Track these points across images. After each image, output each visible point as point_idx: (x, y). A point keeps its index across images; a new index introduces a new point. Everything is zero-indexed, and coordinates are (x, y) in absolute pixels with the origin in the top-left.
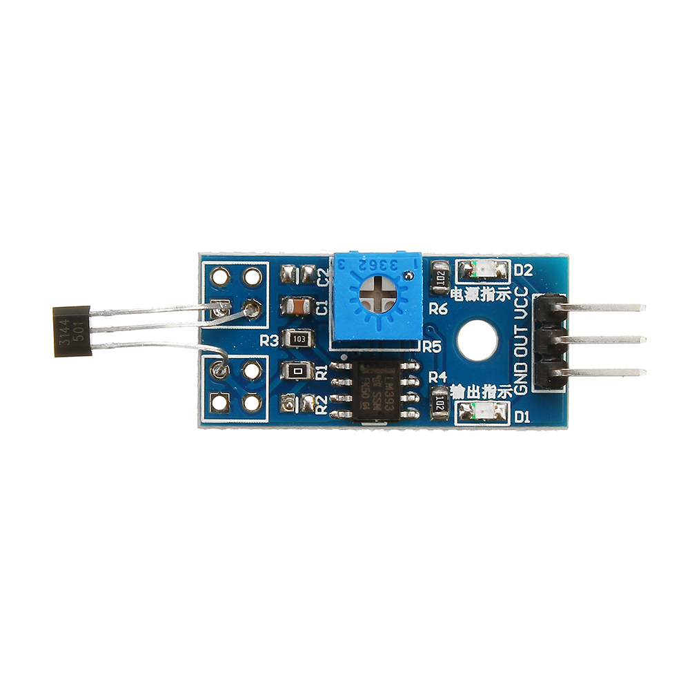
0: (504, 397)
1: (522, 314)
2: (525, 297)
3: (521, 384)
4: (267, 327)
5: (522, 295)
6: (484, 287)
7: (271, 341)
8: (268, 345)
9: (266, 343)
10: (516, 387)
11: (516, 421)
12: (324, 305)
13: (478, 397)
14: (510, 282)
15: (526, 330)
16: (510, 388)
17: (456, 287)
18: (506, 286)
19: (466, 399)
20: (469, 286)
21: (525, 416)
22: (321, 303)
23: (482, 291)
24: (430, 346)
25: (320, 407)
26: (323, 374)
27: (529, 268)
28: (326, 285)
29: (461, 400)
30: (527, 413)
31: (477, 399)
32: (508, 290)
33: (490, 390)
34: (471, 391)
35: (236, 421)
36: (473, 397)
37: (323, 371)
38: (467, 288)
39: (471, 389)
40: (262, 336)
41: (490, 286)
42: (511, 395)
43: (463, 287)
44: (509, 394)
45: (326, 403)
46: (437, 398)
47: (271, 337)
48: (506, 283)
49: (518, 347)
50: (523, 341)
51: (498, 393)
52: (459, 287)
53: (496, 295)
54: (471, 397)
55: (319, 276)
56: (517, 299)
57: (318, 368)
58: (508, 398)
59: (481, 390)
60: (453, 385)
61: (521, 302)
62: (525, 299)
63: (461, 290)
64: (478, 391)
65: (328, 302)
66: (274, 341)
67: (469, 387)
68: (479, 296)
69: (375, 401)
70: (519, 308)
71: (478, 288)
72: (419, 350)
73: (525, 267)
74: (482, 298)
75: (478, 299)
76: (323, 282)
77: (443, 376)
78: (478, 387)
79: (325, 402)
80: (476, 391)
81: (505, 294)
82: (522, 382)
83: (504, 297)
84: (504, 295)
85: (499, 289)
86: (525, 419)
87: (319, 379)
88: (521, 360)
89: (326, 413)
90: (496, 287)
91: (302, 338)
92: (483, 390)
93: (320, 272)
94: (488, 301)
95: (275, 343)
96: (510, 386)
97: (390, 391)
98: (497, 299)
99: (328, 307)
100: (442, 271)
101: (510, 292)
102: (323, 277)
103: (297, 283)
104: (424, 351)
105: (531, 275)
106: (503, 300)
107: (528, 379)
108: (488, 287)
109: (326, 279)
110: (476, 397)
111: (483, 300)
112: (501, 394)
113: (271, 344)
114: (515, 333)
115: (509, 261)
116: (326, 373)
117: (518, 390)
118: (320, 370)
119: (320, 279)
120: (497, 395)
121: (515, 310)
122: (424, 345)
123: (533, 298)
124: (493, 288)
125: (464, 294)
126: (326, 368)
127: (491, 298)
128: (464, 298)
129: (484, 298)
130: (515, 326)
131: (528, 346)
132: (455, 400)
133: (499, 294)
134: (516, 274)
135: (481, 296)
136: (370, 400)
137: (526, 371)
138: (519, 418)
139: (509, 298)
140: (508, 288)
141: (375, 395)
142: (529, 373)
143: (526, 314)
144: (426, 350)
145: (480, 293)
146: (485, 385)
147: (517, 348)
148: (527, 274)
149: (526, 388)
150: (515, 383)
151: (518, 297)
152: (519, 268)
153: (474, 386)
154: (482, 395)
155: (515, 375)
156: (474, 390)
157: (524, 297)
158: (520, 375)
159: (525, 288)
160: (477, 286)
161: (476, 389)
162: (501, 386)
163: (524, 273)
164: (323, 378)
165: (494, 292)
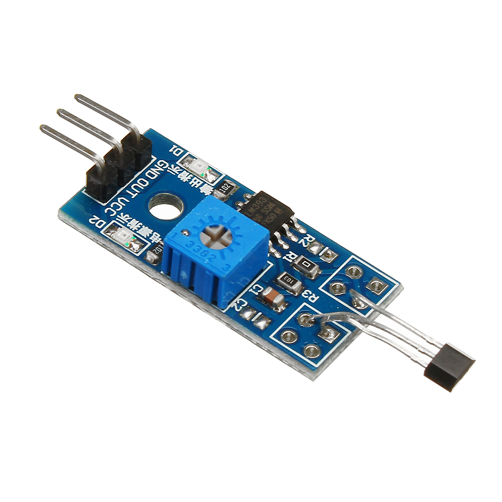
0: (178, 167)
1: (122, 200)
2: (111, 207)
3: (160, 167)
4: (305, 304)
5: (112, 210)
6: (133, 230)
7: (309, 295)
9: (314, 296)
10: (164, 167)
11: (182, 151)
12: (253, 290)
13: (195, 178)
14: (113, 221)
15: (127, 191)
16: (169, 170)
17: (153, 242)
18: (117, 221)
19: (205, 183)
20: (143, 237)
21: (174, 150)
22: (254, 292)
23: (137, 229)
25: (308, 240)
26: (290, 256)
27: (92, 221)
28: (241, 299)
29: (208, 185)
30: (171, 151)
31: (197, 178)
32: (118, 218)
33: (184, 177)
35: (374, 270)
36: (198, 180)
37: (288, 257)
38: (145, 237)
39: (196, 185)
40: (313, 302)
42: (173, 166)
43: (147, 238)
44: (173, 167)
47: (307, 297)
48: (116, 222)
49: (142, 186)
51: (180, 172)
52: (150, 241)
53: (129, 221)
54: (200, 181)
55: (241, 307)
56: (117, 210)
57: (291, 261)
58: (176, 165)
59: (190, 180)
60: (206, 195)
61: (116, 207)
62: (112, 206)
63: (150, 238)
64: (193, 181)
65: (249, 290)
66: (307, 294)
67: (196, 187)
69: (269, 209)
70: (121, 205)
71: (137, 232)
73: (94, 223)
74: (140, 225)
75: (144, 226)
76: (241, 303)
78: (190, 183)
79: (302, 240)
81: (122, 218)
82: (158, 167)
83: (125, 216)
84: (124, 218)
85: (124, 223)
86: (176, 148)
87: (295, 255)
88: (147, 179)
89: (308, 235)
90: (125, 225)
91: (287, 279)
92: (188, 179)
93: (238, 309)
94: (138, 222)
95: (308, 292)
97: (254, 208)
98: (131, 218)
99: (252, 288)
100: (154, 252)
101: (118, 216)
102: (239, 305)
103: (260, 313)
105: (95, 216)
106: (127, 215)
107: (152, 166)
109: (238, 302)
112: (178, 170)
113: (311, 293)
114: (136, 194)
115: (102, 232)
116: (287, 255)
117: (165, 165)
118: (290, 259)
119: (243, 305)
120: (181, 172)
121: (124, 205)
123: (106, 204)
124: (128, 225)
125: (151, 235)
126: (285, 257)
127: (135, 221)
128: (153, 233)
130: (133, 197)
131: (135, 182)
132: (213, 187)
133: (127, 220)
134: (105, 223)
135: (140, 227)
136: (272, 211)
137: (149, 171)
138: (179, 151)
139: (122, 214)
140: (117, 219)
141: (266, 212)
142: (148, 169)
143: (119, 199)
145: (139, 229)
146: (184, 181)
147: (144, 186)
148: (97, 218)
149: (158, 163)
150: (163, 170)
152: (99, 225)
153: (192, 186)
154: (192, 178)
155: (159, 174)
156: (195, 183)
158: (156, 172)
159: (106, 212)
160: (138, 234)
161: (193, 183)
162: (174, 174)
163: (98, 220)
164: (292, 254)
165: (129, 223)
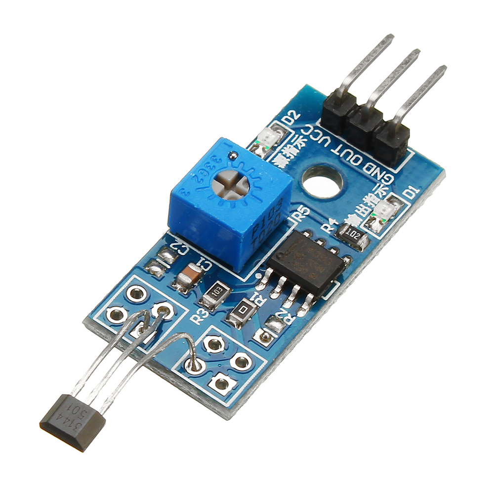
0: (385, 194)
1: (326, 140)
3: (383, 176)
4: (187, 310)
5: (310, 131)
6: (282, 150)
7: (201, 315)
8: (202, 320)
9: (199, 319)
10: (383, 180)
11: (411, 198)
12: (204, 261)
13: (370, 210)
14: (293, 132)
15: (341, 145)
16: (380, 186)
18: (294, 136)
20: (273, 159)
21: (411, 190)
22: (200, 262)
23: (284, 154)
24: (300, 215)
25: (286, 318)
26: (260, 299)
27: (292, 113)
28: (188, 249)
29: (362, 223)
30: (410, 187)
31: (370, 212)
32: (298, 137)
33: (370, 199)
34: (361, 211)
36: (367, 213)
37: (257, 297)
38: (273, 161)
39: (359, 210)
40: (191, 319)
41: (285, 146)
42: (387, 188)
44: (384, 189)
45: (287, 312)
46: (347, 233)
47: (198, 313)
48: (292, 135)
49: (351, 159)
50: (349, 153)
51: (377, 195)
53: (296, 147)
54: (366, 215)
55: (176, 249)
56: (311, 136)
57: (252, 299)
58: (388, 192)
59: (366, 205)
60: (345, 220)
61: (315, 135)
62: (316, 131)
65: (203, 257)
66: (203, 313)
67: (356, 211)
68: (287, 158)
69: (314, 267)
70: (320, 139)
71: (280, 154)
72: (296, 223)
73: (289, 115)
74: (290, 157)
75: (289, 160)
76: (183, 250)
77: (332, 221)
78: (361, 205)
79: (285, 312)
80: (363, 208)
82: (382, 175)
83: (302, 143)
84: (301, 142)
85: (292, 141)
86: (414, 192)
87: (262, 303)
88: (362, 165)
89: (295, 318)
90: (289, 143)
91: (218, 289)
92: (367, 203)
93: (173, 246)
94: (296, 155)
95: (205, 314)
96: (378, 184)
98: (300, 148)
99: (207, 260)
101: (301, 137)
102: (179, 247)
103: (169, 267)
104: (301, 221)
105: (299, 115)
106: (304, 145)
107: (382, 169)
108: (285, 148)
109: (183, 246)
110: (368, 212)
111: (292, 157)
112: (380, 194)
113: (204, 317)
114: (338, 154)
115: (276, 121)
116: (261, 296)
117: (386, 181)
118: (255, 298)
119: (179, 251)
120: (378, 197)
121: (319, 142)
122: (295, 217)
123: (319, 125)
124: (288, 146)
126: (256, 294)
127: (295, 152)
129: (291, 155)
130: (332, 150)
131: (356, 153)
132: (358, 226)
133: (297, 145)
134: (290, 124)
135: (288, 156)
136: (311, 270)
137: (375, 166)
138: (410, 195)
139: (306, 140)
140: (297, 136)
141: (309, 264)
142: (378, 165)
143: (328, 138)
144: (301, 219)
145: (285, 156)
146: (364, 199)
147: (351, 161)
148: (296, 117)
149: (389, 175)
150: (378, 179)
151: (310, 134)
152: (287, 119)
153: (357, 207)
154: (370, 207)
155: (372, 175)
156: (361, 209)
157: (313, 131)
158: (375, 172)
159: (307, 125)
160: (277, 154)
161: (362, 207)
162: (373, 190)
163: (293, 118)
164: (264, 301)
165: (292, 146)
